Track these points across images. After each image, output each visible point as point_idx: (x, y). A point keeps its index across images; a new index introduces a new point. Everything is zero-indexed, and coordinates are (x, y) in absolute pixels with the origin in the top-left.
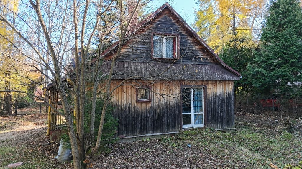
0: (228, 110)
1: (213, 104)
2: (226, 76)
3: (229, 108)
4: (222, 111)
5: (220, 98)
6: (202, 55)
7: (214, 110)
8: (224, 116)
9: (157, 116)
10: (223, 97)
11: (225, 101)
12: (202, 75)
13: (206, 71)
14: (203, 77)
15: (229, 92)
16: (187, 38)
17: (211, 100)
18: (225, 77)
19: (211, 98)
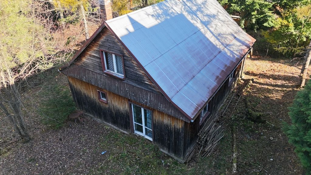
0: (175, 143)
1: (160, 129)
2: (173, 112)
3: (178, 142)
4: (169, 140)
5: (167, 128)
6: (148, 82)
7: (160, 134)
8: (171, 145)
9: (113, 115)
10: (170, 129)
11: (173, 133)
12: (146, 100)
13: (150, 98)
14: (146, 103)
15: (178, 128)
16: (131, 60)
17: (158, 125)
18: (171, 112)
19: (158, 124)
